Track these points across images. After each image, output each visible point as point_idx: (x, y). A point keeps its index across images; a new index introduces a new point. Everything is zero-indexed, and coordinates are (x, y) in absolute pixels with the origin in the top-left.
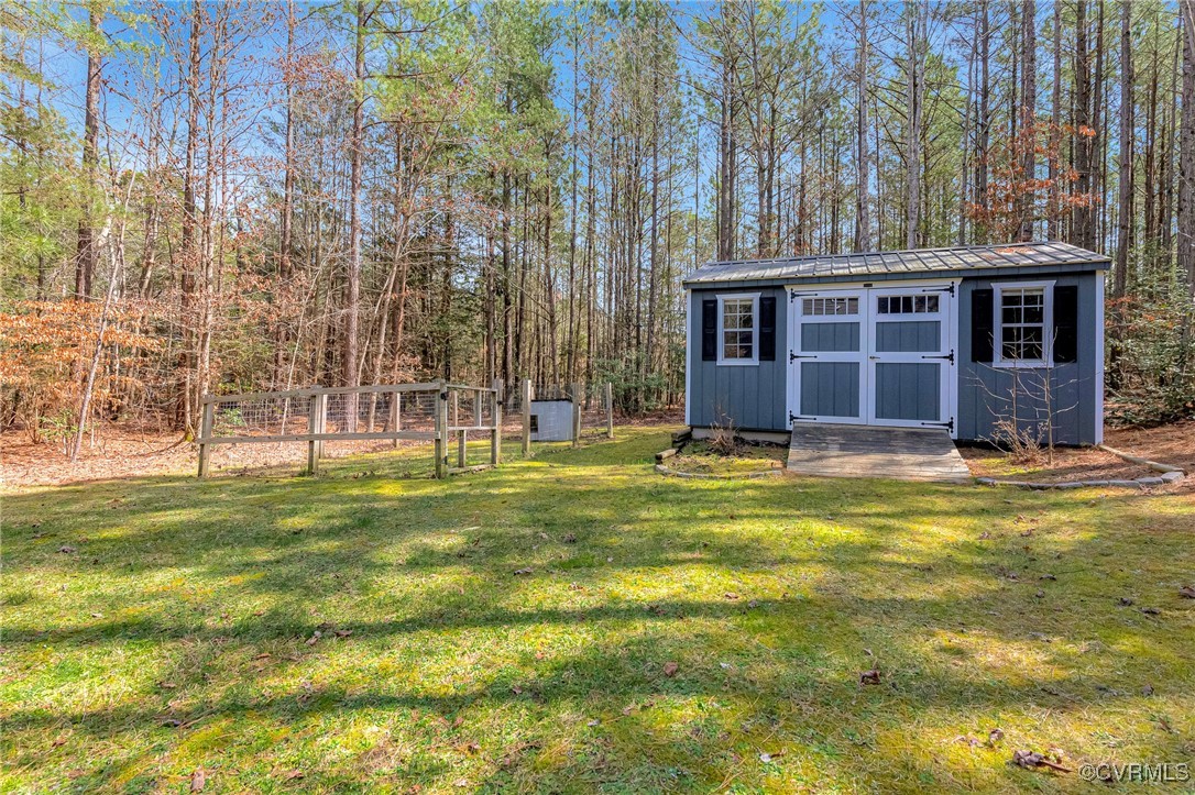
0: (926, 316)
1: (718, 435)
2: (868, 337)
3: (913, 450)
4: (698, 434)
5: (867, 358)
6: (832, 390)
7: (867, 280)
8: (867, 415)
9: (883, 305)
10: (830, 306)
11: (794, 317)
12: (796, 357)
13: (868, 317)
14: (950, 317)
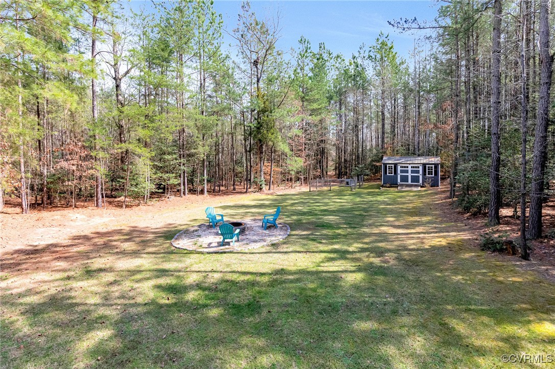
0: (418, 169)
1: (388, 185)
2: (410, 172)
3: (415, 187)
4: (384, 185)
5: (409, 174)
6: (404, 179)
7: (410, 164)
8: (410, 182)
9: (412, 167)
10: (404, 167)
11: (399, 169)
12: (399, 174)
13: (410, 169)
14: (421, 169)
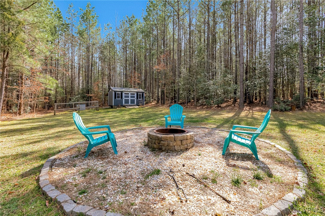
0: (134, 95)
2: (130, 97)
3: (134, 106)
5: (130, 99)
6: (127, 102)
7: (130, 92)
8: (130, 104)
10: (127, 94)
11: (124, 95)
12: (124, 98)
13: (130, 95)
14: (135, 95)
